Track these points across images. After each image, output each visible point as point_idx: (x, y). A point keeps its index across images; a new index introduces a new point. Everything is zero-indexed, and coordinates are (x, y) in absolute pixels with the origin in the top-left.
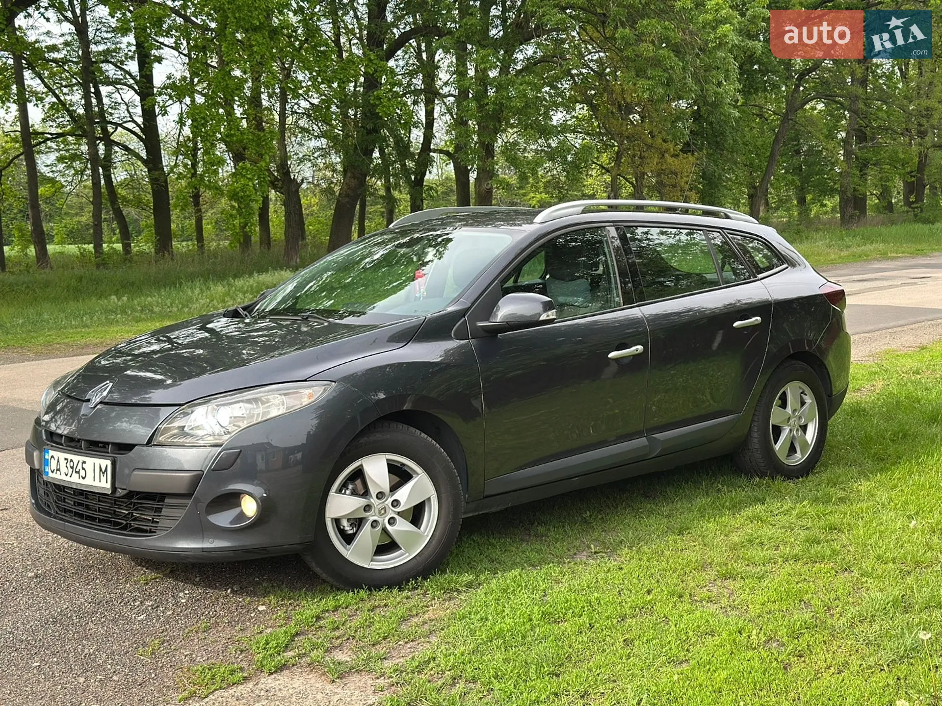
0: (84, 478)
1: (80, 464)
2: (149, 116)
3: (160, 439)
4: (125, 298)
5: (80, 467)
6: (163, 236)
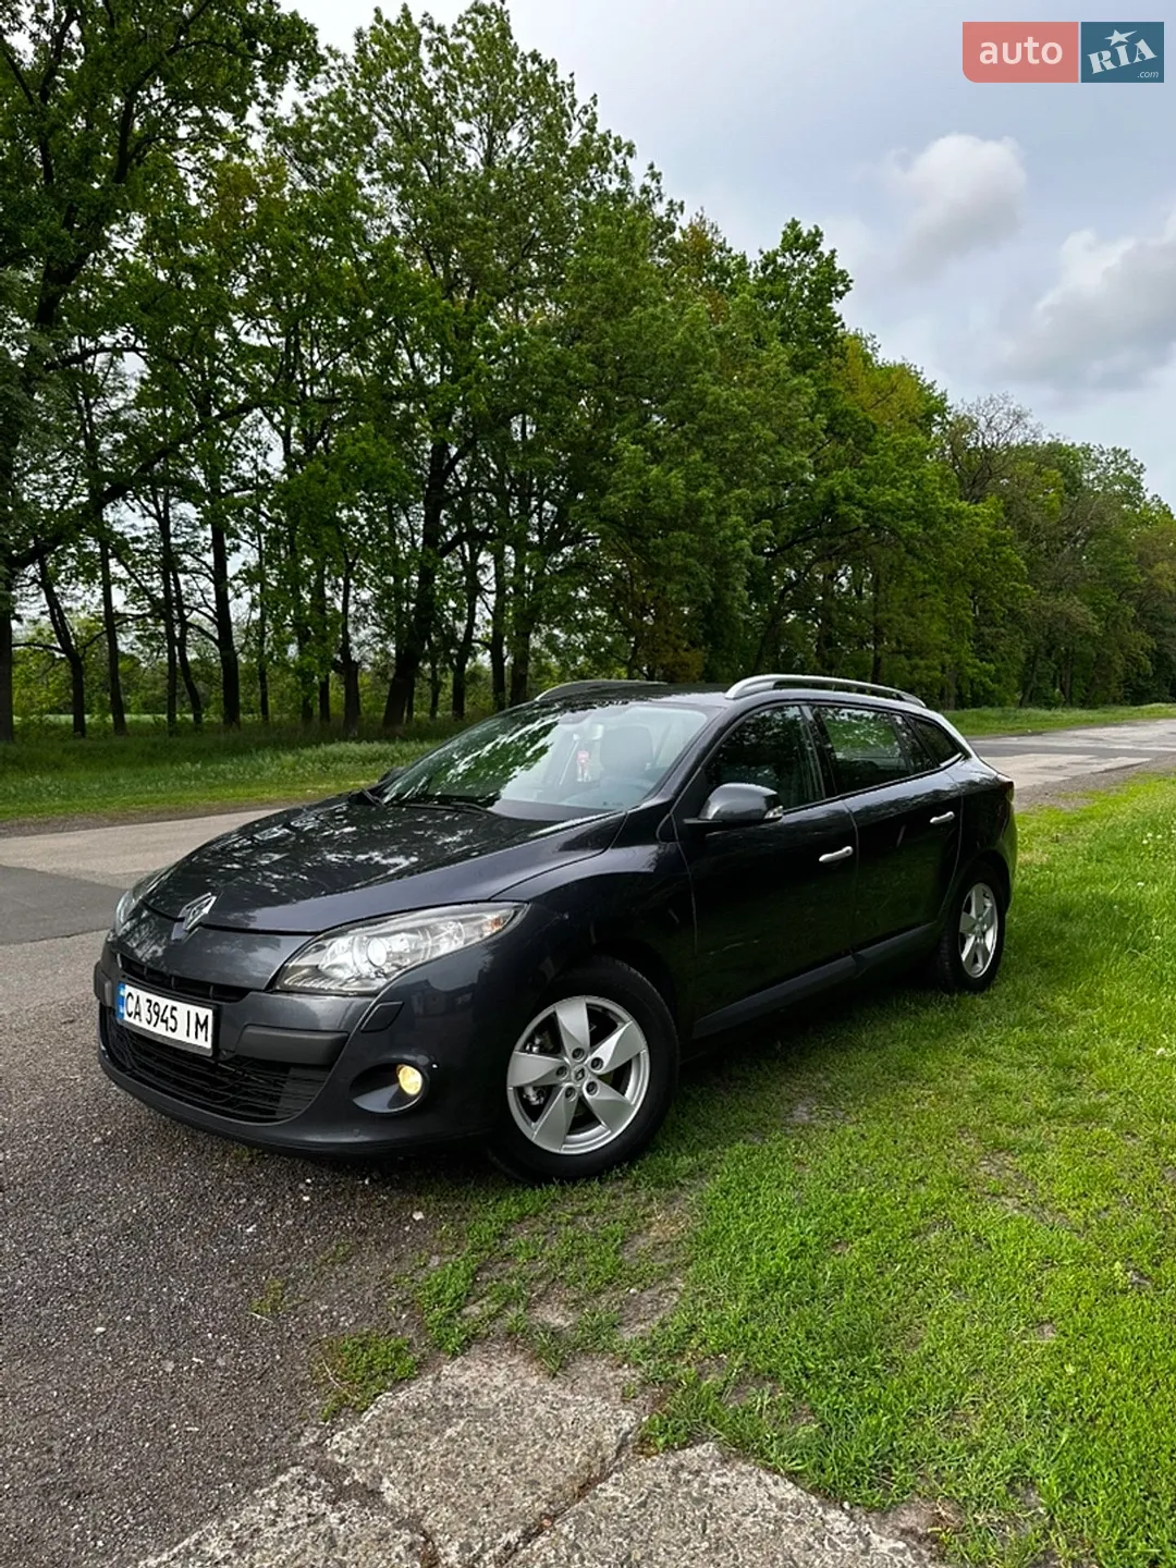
0: (174, 1030)
1: (169, 1010)
2: (222, 601)
3: (286, 982)
4: (199, 766)
5: (168, 1014)
6: (231, 709)
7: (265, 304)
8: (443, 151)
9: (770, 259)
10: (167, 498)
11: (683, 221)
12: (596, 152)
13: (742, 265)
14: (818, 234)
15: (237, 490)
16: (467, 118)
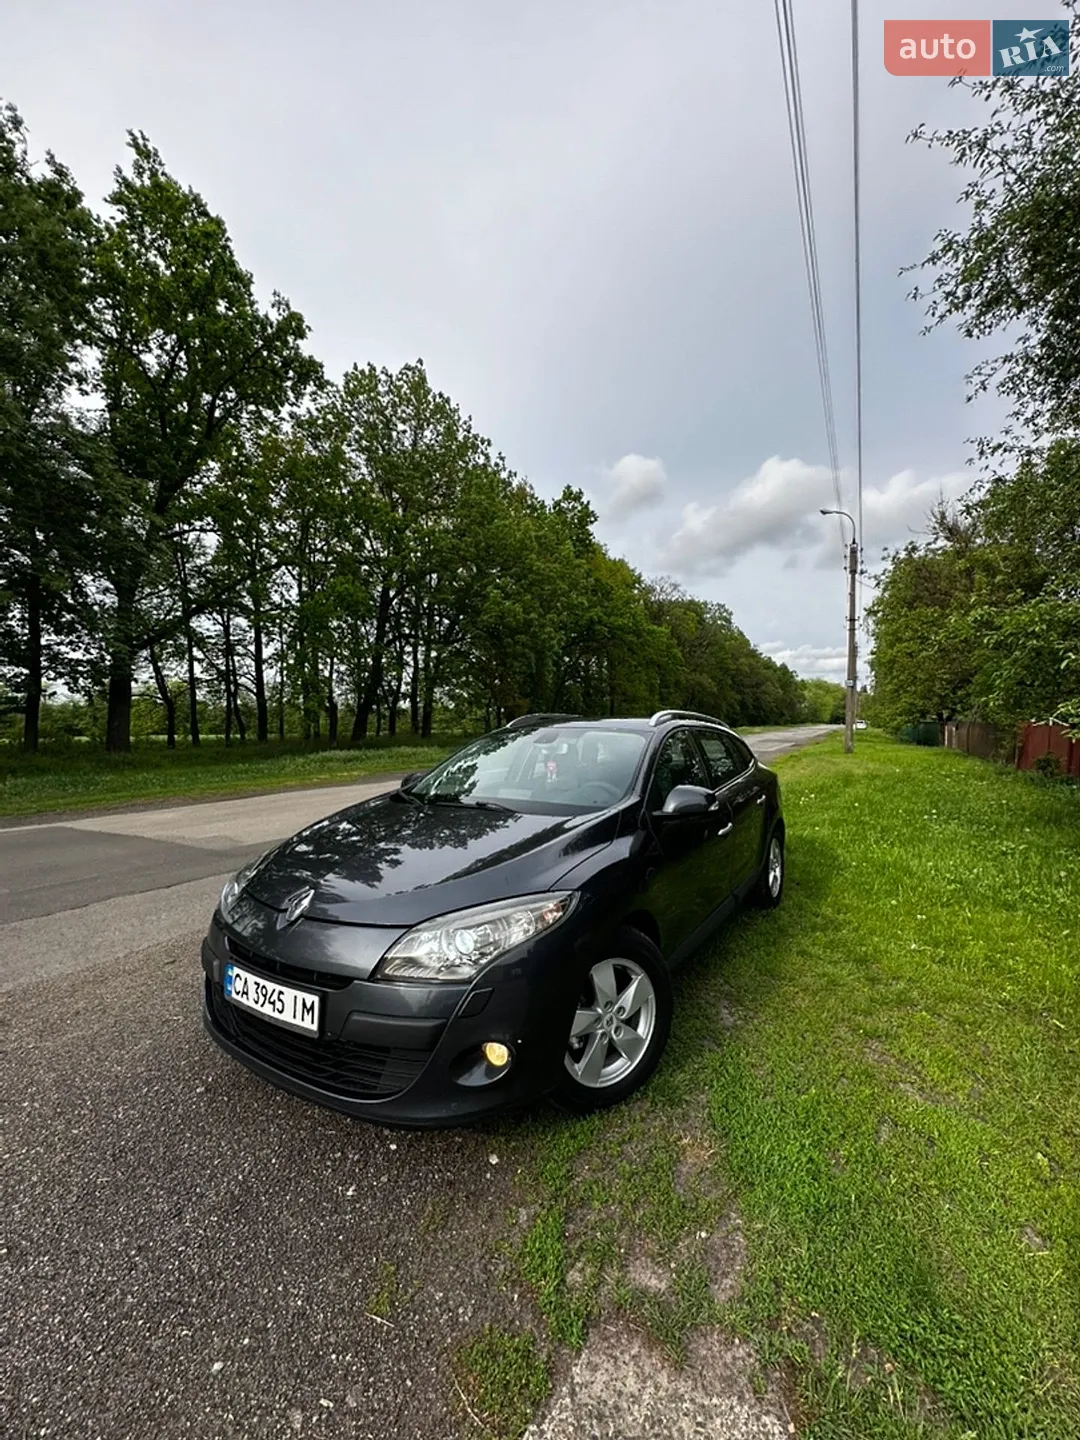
0: (281, 1012)
1: (276, 994)
2: (259, 672)
3: (387, 971)
5: (275, 997)
6: (263, 731)
7: (290, 512)
8: (390, 438)
9: (557, 504)
10: (229, 613)
11: (515, 483)
12: (471, 445)
13: (543, 506)
14: (581, 493)
15: (272, 610)
16: (404, 422)
